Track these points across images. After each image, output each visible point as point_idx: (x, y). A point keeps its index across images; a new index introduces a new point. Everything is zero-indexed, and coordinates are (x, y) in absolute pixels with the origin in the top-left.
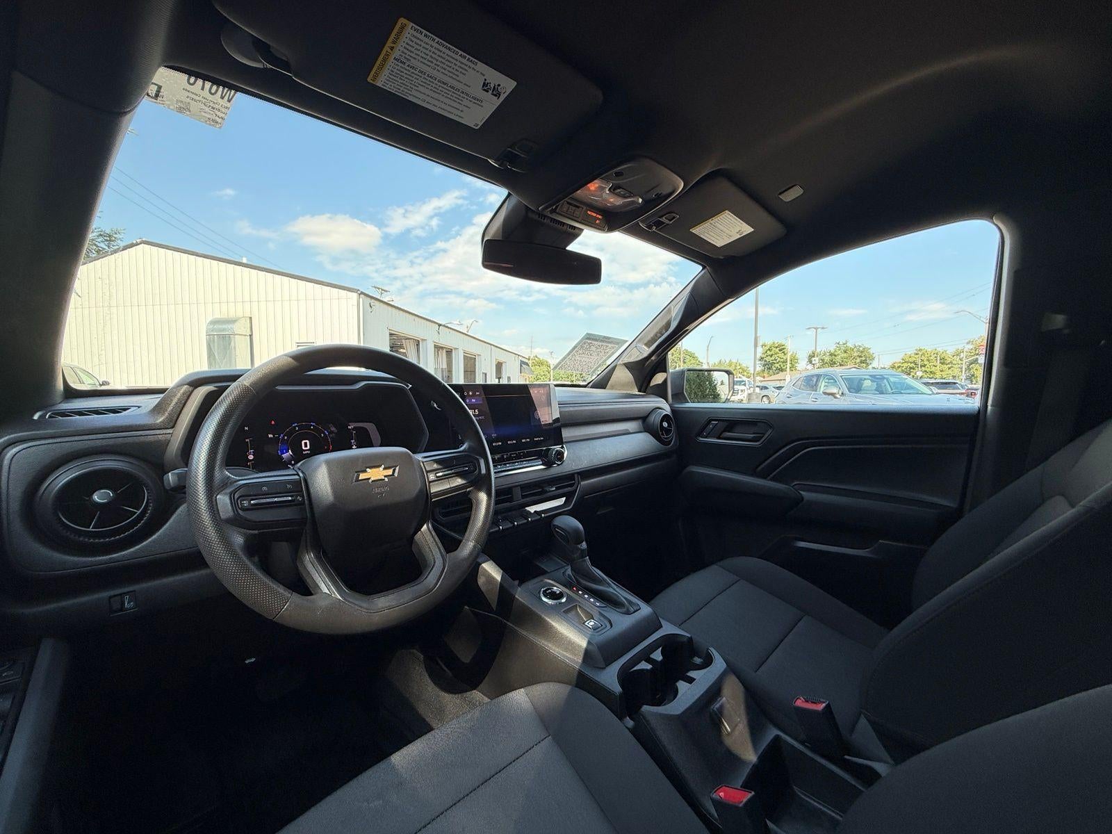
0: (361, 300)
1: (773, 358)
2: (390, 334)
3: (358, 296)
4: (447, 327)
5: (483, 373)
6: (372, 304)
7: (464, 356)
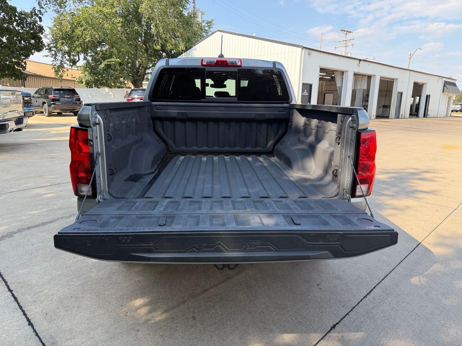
2: (321, 69)
3: (302, 50)
4: (366, 61)
5: (398, 92)
6: (310, 53)
7: (380, 80)
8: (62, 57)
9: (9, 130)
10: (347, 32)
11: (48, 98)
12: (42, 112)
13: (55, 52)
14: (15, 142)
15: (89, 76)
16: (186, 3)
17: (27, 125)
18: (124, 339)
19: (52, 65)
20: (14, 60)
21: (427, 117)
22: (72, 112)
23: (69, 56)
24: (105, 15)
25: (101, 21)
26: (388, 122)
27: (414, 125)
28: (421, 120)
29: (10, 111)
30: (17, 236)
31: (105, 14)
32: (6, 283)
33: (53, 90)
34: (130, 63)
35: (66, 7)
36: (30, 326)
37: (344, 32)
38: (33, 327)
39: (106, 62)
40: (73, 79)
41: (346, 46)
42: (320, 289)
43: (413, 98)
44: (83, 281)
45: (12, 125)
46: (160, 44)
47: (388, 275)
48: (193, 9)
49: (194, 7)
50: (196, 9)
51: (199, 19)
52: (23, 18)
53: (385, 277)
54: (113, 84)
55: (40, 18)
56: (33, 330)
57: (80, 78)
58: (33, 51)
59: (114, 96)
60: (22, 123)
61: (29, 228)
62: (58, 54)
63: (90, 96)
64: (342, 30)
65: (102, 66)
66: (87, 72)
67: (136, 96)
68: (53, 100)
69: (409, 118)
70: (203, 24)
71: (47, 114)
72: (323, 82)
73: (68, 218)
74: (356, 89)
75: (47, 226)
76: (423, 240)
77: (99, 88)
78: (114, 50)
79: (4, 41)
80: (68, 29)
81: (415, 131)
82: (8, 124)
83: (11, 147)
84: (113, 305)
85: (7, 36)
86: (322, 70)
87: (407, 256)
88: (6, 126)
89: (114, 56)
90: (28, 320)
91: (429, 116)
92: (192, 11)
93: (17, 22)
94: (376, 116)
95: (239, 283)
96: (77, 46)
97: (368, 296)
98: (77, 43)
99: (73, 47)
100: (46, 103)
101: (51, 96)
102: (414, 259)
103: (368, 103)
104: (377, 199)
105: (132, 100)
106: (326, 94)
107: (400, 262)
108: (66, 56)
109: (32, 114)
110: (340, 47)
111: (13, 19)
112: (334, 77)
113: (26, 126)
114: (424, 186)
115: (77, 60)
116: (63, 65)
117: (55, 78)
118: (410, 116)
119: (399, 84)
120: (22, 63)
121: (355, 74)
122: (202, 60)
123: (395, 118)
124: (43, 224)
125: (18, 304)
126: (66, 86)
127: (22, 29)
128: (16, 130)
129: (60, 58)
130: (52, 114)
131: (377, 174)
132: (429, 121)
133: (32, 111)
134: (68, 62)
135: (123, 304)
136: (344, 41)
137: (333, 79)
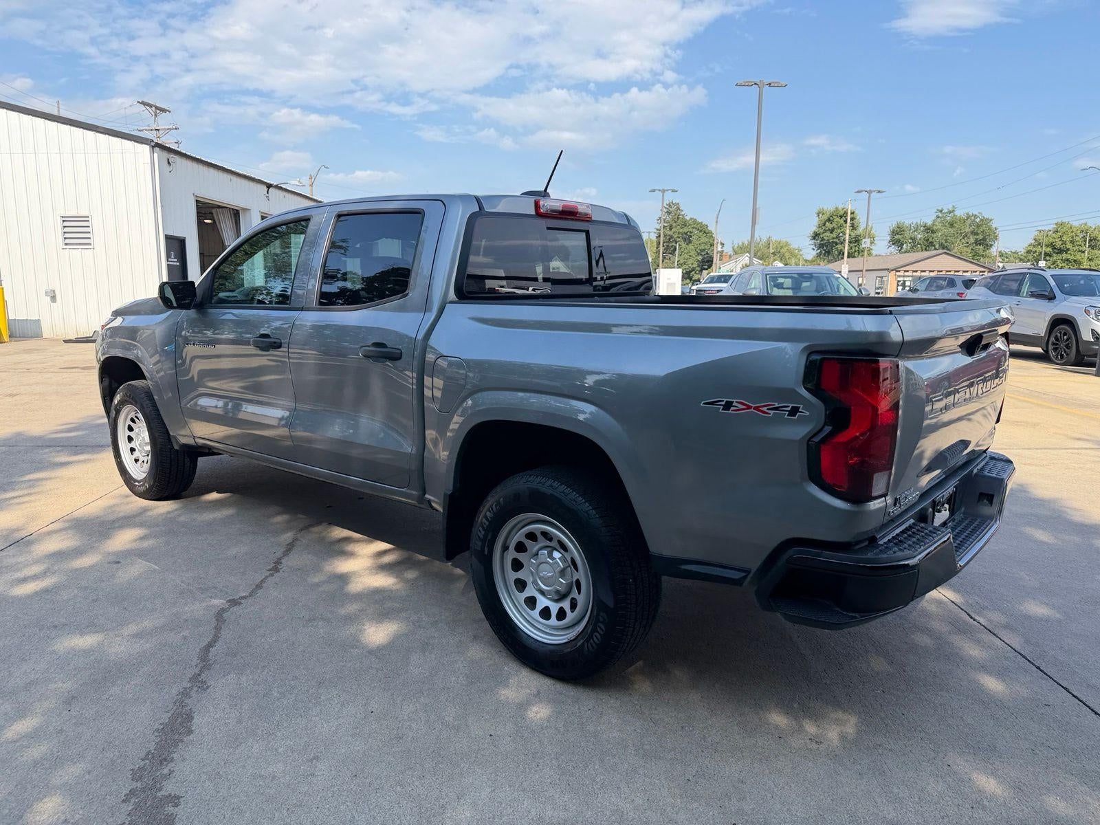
0: (156, 155)
1: (834, 235)
2: (197, 202)
3: (152, 149)
4: (280, 188)
6: (171, 160)
10: (157, 108)
37: (148, 108)
64: (144, 104)
121: (263, 218)
122: (537, 203)
136: (152, 130)
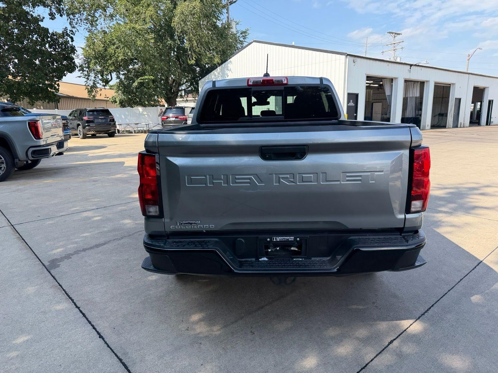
0: (347, 59)
2: (367, 77)
3: (346, 57)
4: (418, 66)
5: (456, 99)
6: (355, 60)
7: (435, 86)
8: (95, 77)
9: (51, 154)
10: (396, 34)
11: (82, 120)
12: (77, 135)
13: (88, 72)
14: (55, 166)
15: (122, 95)
16: (220, 14)
17: (67, 148)
18: (189, 350)
19: (85, 85)
20: (47, 82)
21: (490, 125)
22: (106, 134)
23: (102, 76)
24: (137, 32)
25: (133, 39)
26: (446, 132)
27: (474, 134)
28: (483, 129)
29: (51, 136)
30: (74, 258)
31: (138, 30)
32: (72, 300)
33: (87, 111)
34: (163, 80)
35: (97, 25)
36: (101, 339)
37: (392, 34)
38: (103, 339)
39: (139, 80)
40: (106, 99)
41: (394, 50)
42: (376, 306)
43: (473, 104)
44: (143, 299)
45: (54, 149)
46: (194, 58)
47: (446, 293)
48: (226, 19)
49: (228, 17)
50: (230, 20)
51: (234, 30)
52: (55, 39)
53: (444, 295)
54: (147, 103)
55: (72, 38)
56: (104, 342)
57: (114, 98)
58: (65, 72)
59: (148, 115)
60: (63, 147)
61: (84, 250)
62: (90, 74)
63: (123, 117)
64: (390, 33)
65: (135, 84)
66: (120, 92)
67: (171, 115)
68: (88, 122)
69: (470, 126)
70: (238, 35)
71: (81, 136)
72: (369, 90)
73: (120, 240)
74: (407, 96)
75: (100, 248)
76: (485, 259)
77: (132, 107)
78: (148, 68)
79: (37, 64)
80: (101, 49)
81: (477, 141)
82: (51, 149)
83: (53, 171)
84: (174, 321)
85: (40, 58)
86: (369, 78)
87: (467, 275)
88: (49, 150)
89: (147, 74)
90: (98, 333)
91: (493, 124)
92: (226, 22)
93: (49, 43)
94: (431, 126)
95: (293, 301)
96: (110, 65)
97: (426, 314)
98: (110, 62)
99: (106, 66)
100: (80, 125)
101: (85, 118)
102: (475, 277)
103: (422, 112)
104: (434, 217)
105: (167, 119)
106: (374, 104)
107: (460, 281)
108: (99, 75)
109: (69, 137)
110: (388, 51)
111: (46, 40)
112: (382, 85)
113: (66, 150)
114: (486, 201)
115: (109, 79)
116: (96, 85)
117: (89, 99)
118: (471, 124)
119: (456, 90)
120: (55, 85)
121: (406, 81)
122: (248, 80)
123: (453, 127)
124: (97, 246)
125: (87, 319)
126: (100, 106)
127: (55, 51)
128: (58, 154)
129: (93, 78)
130: (87, 136)
131: (432, 190)
132: (491, 129)
133: (69, 134)
134: (100, 82)
135: (183, 320)
136: (392, 44)
137: (381, 87)
